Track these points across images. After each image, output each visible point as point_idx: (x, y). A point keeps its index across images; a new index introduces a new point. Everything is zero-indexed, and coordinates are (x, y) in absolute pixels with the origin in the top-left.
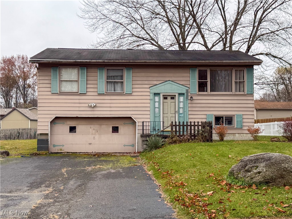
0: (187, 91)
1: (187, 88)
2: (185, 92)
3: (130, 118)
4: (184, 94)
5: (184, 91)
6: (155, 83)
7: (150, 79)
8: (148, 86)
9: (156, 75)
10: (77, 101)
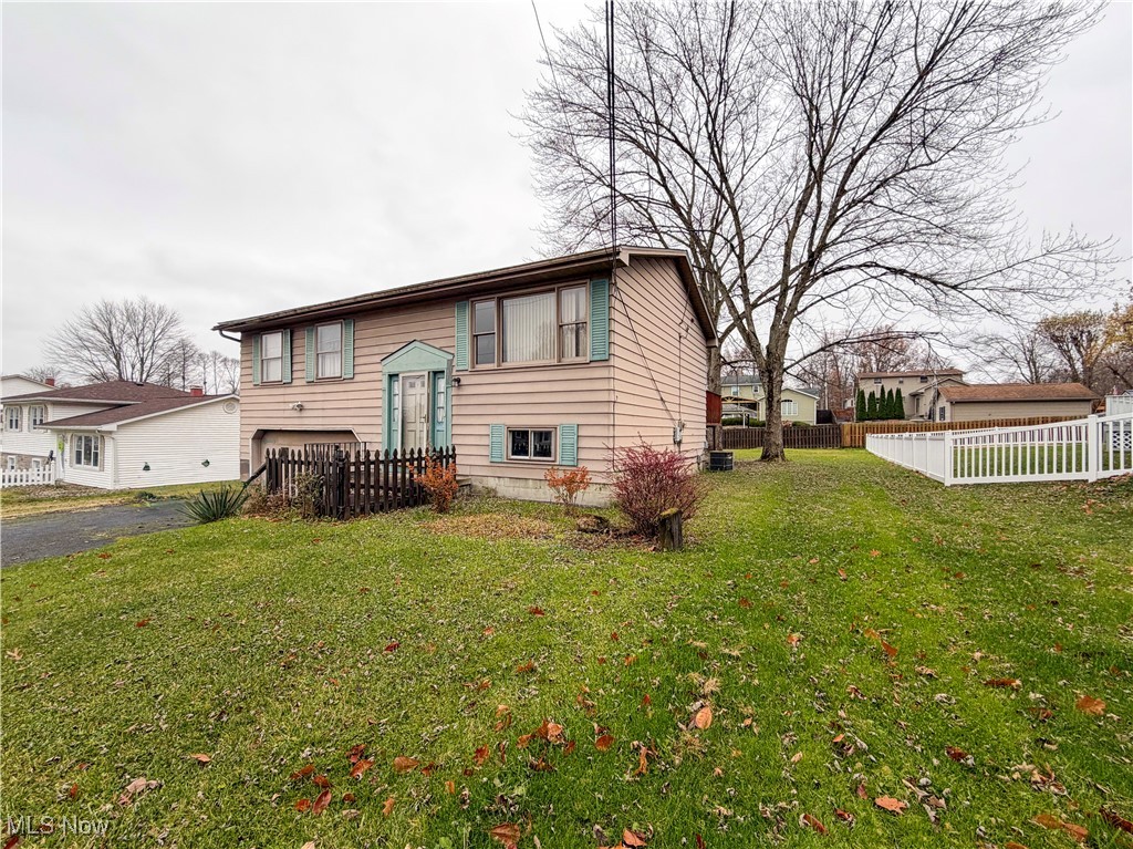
0: (450, 362)
1: (450, 357)
2: (446, 366)
3: (350, 432)
4: (443, 372)
5: (443, 366)
6: (392, 349)
7: (384, 340)
8: (378, 359)
9: (392, 330)
10: (281, 399)
